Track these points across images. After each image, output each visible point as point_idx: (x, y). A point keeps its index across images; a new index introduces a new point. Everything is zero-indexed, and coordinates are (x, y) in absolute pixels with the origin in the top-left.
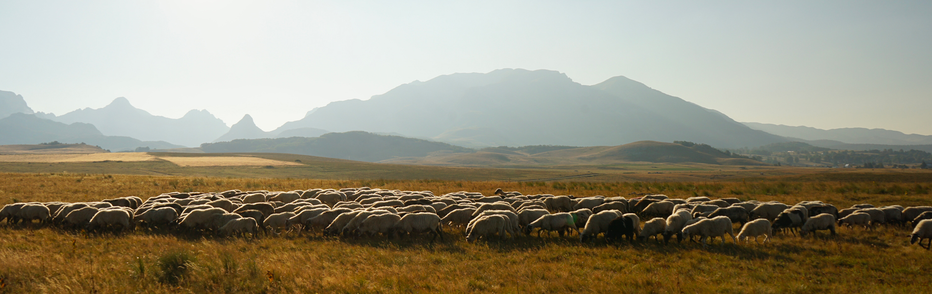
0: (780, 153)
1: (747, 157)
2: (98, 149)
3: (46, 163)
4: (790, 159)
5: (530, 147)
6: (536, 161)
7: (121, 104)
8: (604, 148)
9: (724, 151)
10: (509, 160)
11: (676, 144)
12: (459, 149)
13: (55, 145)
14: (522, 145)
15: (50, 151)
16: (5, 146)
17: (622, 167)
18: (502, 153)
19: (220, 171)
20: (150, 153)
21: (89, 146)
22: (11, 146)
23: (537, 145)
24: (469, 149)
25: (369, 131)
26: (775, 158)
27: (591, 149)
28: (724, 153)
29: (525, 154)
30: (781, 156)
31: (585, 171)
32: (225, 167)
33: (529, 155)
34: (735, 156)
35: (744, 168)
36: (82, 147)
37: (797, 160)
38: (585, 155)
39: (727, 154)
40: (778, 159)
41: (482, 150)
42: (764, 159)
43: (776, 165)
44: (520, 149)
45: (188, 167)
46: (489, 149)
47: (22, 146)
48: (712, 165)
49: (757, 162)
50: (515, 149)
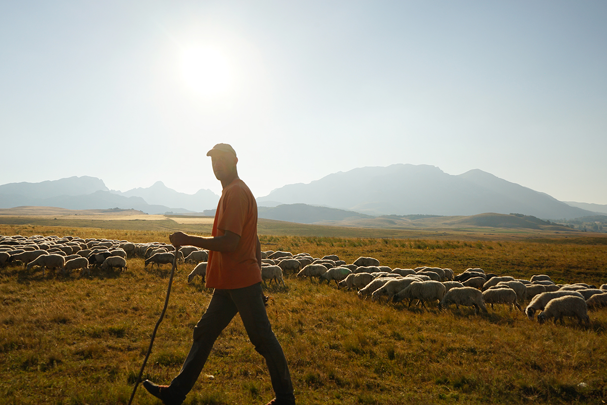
0: (589, 223)
1: (563, 225)
2: (141, 212)
3: (102, 220)
4: (596, 227)
5: (412, 215)
6: (414, 225)
7: (159, 184)
8: (461, 217)
9: (546, 221)
10: (396, 224)
11: (511, 215)
12: (364, 216)
13: (116, 210)
14: (407, 214)
15: (113, 213)
16: (89, 210)
17: (470, 230)
18: (391, 219)
19: (201, 227)
20: (165, 216)
21: (136, 211)
22: (92, 210)
23: (416, 214)
24: (371, 216)
25: (307, 204)
26: (585, 226)
27: (452, 217)
28: (546, 222)
29: (408, 220)
30: (589, 225)
31: (441, 232)
32: (205, 225)
33: (410, 221)
34: (554, 224)
35: (557, 233)
36: (132, 211)
37: (601, 228)
38: (448, 222)
39: (548, 223)
40: (587, 227)
41: (380, 217)
42: (576, 227)
43: (583, 231)
44: (404, 216)
45: (183, 224)
46: (384, 216)
47: (98, 210)
48: (535, 230)
49: (570, 229)
50: (401, 217)
